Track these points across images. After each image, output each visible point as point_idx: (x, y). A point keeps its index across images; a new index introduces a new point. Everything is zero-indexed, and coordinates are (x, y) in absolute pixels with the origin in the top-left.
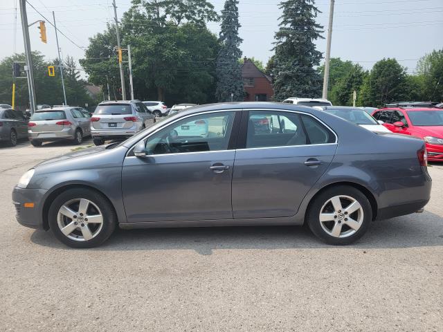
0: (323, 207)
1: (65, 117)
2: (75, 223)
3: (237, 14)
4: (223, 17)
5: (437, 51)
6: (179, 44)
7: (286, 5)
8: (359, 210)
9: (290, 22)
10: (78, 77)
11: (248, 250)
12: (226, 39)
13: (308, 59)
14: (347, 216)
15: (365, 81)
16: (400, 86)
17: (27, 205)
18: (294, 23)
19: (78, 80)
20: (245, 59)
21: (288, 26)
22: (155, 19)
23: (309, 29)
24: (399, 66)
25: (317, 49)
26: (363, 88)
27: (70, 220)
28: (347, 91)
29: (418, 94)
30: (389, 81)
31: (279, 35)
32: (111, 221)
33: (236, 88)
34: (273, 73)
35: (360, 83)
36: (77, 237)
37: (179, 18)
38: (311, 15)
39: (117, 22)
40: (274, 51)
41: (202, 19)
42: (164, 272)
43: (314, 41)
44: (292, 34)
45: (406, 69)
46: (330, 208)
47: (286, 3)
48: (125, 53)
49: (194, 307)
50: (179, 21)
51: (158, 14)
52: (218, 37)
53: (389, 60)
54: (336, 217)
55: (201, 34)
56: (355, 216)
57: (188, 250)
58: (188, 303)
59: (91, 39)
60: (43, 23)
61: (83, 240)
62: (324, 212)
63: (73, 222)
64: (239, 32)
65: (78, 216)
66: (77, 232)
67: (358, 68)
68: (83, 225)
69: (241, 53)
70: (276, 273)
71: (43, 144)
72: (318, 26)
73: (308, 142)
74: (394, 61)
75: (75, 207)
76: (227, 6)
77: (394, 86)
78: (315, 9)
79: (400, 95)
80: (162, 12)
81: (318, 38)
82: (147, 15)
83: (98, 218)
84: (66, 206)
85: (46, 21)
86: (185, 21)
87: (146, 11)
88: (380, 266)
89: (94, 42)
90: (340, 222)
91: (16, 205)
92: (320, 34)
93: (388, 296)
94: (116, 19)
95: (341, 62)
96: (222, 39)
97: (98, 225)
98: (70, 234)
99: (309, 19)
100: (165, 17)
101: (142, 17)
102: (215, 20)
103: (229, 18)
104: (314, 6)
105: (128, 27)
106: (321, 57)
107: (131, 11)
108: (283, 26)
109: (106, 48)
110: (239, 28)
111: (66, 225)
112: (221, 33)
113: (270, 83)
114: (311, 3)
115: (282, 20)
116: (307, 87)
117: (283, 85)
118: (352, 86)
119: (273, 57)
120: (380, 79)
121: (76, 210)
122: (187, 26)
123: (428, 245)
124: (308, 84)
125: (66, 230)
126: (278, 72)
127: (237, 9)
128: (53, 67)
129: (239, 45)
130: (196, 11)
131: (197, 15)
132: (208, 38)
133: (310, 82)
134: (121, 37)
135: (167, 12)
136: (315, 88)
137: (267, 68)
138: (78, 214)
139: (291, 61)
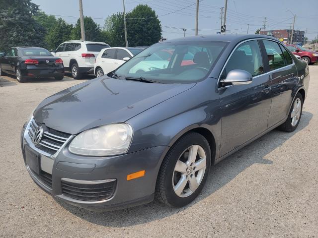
2: (186, 177)
17: (130, 178)
53: (87, 18)
67: (62, 21)
68: (191, 176)
83: (203, 163)
98: (182, 193)
116: (32, 34)
117: (8, 31)
125: (179, 189)
133: (33, 30)
136: (39, 35)
139: (11, 10)
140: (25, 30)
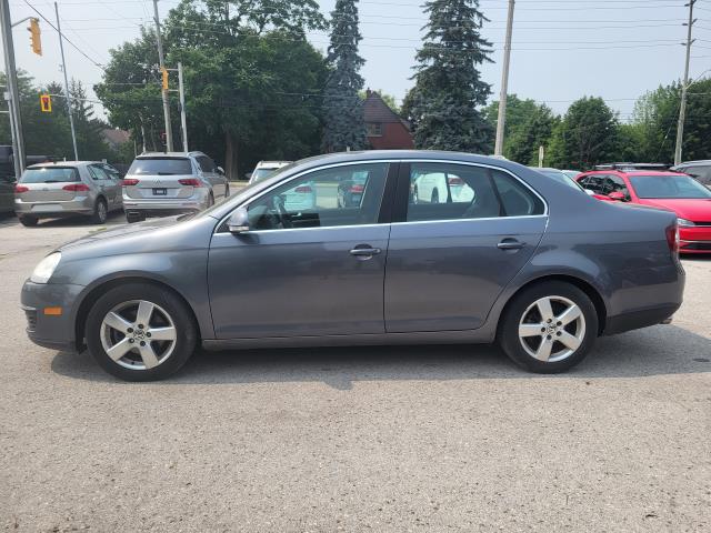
0: (525, 313)
1: (78, 178)
2: (130, 341)
3: (356, 18)
4: (334, 23)
5: (665, 87)
6: (263, 65)
7: (435, 7)
8: (579, 318)
9: (440, 34)
10: (90, 114)
11: (409, 382)
12: (339, 58)
13: (469, 94)
14: (560, 329)
15: (555, 131)
16: (608, 140)
17: (48, 312)
18: (446, 37)
19: (89, 119)
20: (368, 91)
21: (438, 40)
22: (222, 22)
23: (470, 46)
24: (607, 110)
25: (483, 78)
26: (553, 142)
27: (122, 336)
28: (527, 147)
29: (635, 153)
30: (593, 132)
31: (423, 55)
32: (189, 337)
33: (354, 138)
34: (411, 115)
35: (548, 134)
36: (133, 364)
37: (262, 23)
38: (473, 25)
39: (158, 24)
40: (415, 81)
41: (300, 24)
42: (281, 416)
43: (477, 66)
44: (443, 54)
45: (617, 114)
46: (535, 317)
47: (434, 4)
48: (173, 77)
49: (340, 465)
50: (261, 27)
51: (227, 14)
52: (325, 55)
53: (592, 100)
54: (543, 329)
55: (298, 48)
56: (572, 328)
57: (316, 383)
58: (328, 459)
59: (113, 52)
60: (35, 22)
61: (143, 368)
62: (525, 322)
63: (126, 339)
64: (358, 47)
65: (136, 328)
66: (133, 356)
67: (544, 111)
68: (143, 344)
69: (362, 81)
70: (458, 415)
71: (40, 222)
72: (483, 42)
73: (503, 213)
74: (600, 102)
75: (130, 314)
76: (340, 6)
77: (600, 139)
78: (480, 15)
79: (609, 155)
80: (233, 11)
81: (484, 61)
82: (208, 15)
83: (168, 333)
84: (116, 312)
85: (41, 18)
86: (270, 27)
87: (206, 9)
88: (614, 403)
89: (118, 57)
90: (549, 337)
91: (28, 312)
92: (488, 55)
93: (632, 444)
94: (156, 20)
95: (518, 102)
96: (332, 57)
97: (168, 343)
98: (121, 359)
99: (469, 31)
100: (239, 19)
101: (200, 18)
102: (321, 28)
103: (344, 24)
104: (479, 10)
105: (176, 34)
106: (488, 91)
107: (181, 7)
108: (429, 40)
109: (140, 67)
110: (360, 42)
111: (114, 343)
112: (329, 49)
113: (408, 131)
114: (474, 6)
115: (428, 30)
116: (467, 139)
117: (429, 135)
118: (534, 140)
119: (414, 89)
120: (579, 130)
121: (132, 319)
122: (275, 34)
123: (679, 372)
124: (468, 134)
125: (115, 352)
126: (421, 114)
127: (356, 10)
128: (48, 96)
129: (358, 69)
130: (289, 12)
131: (291, 18)
132: (309, 56)
133: (471, 132)
134: (165, 50)
135: (242, 11)
136: (478, 141)
137: (403, 107)
138: (135, 326)
139: (441, 97)
140: (457, 133)
